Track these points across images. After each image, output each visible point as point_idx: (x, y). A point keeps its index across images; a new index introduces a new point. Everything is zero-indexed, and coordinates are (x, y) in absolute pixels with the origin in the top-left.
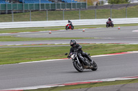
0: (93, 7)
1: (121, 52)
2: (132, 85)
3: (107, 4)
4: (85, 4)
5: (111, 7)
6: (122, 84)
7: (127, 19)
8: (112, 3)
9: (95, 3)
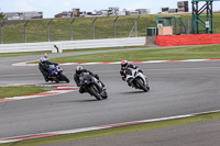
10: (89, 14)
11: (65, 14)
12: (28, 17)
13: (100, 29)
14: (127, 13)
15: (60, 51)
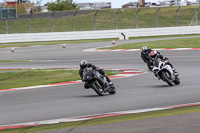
0: (25, 16)
1: (67, 81)
2: (83, 128)
3: (46, 11)
4: (15, 11)
5: (52, 15)
6: (69, 128)
7: (75, 33)
8: (53, 9)
9: (28, 10)
10: (154, 4)
11: (131, 4)
12: (98, 7)
13: (164, 18)
14: (188, 4)
15: (127, 38)
